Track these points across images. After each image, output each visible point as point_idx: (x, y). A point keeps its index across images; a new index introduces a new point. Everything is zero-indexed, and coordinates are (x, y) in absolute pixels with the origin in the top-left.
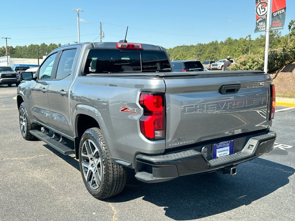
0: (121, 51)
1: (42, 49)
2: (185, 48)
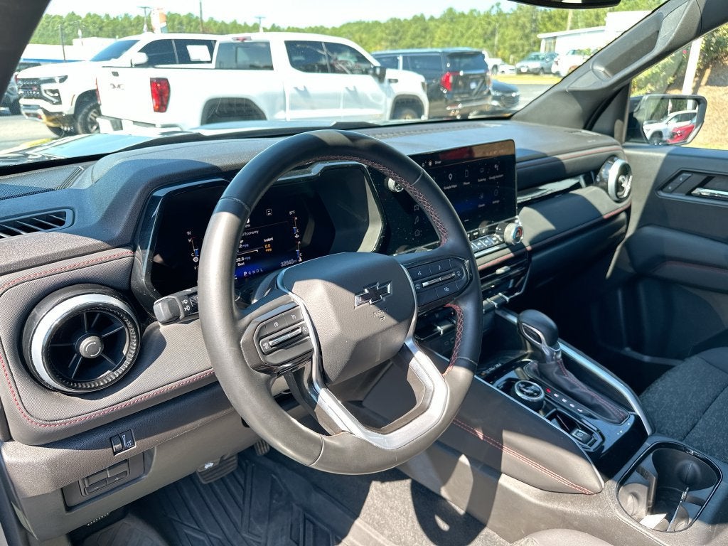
1: (70, 25)
2: (362, 26)
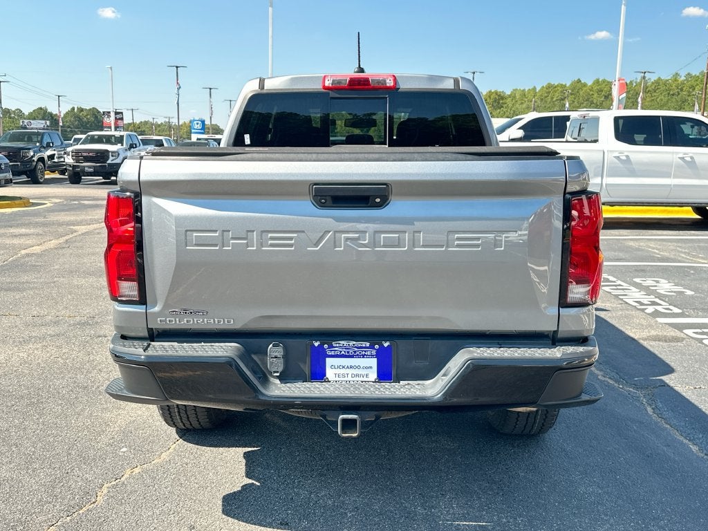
0: (332, 94)
1: (571, 94)
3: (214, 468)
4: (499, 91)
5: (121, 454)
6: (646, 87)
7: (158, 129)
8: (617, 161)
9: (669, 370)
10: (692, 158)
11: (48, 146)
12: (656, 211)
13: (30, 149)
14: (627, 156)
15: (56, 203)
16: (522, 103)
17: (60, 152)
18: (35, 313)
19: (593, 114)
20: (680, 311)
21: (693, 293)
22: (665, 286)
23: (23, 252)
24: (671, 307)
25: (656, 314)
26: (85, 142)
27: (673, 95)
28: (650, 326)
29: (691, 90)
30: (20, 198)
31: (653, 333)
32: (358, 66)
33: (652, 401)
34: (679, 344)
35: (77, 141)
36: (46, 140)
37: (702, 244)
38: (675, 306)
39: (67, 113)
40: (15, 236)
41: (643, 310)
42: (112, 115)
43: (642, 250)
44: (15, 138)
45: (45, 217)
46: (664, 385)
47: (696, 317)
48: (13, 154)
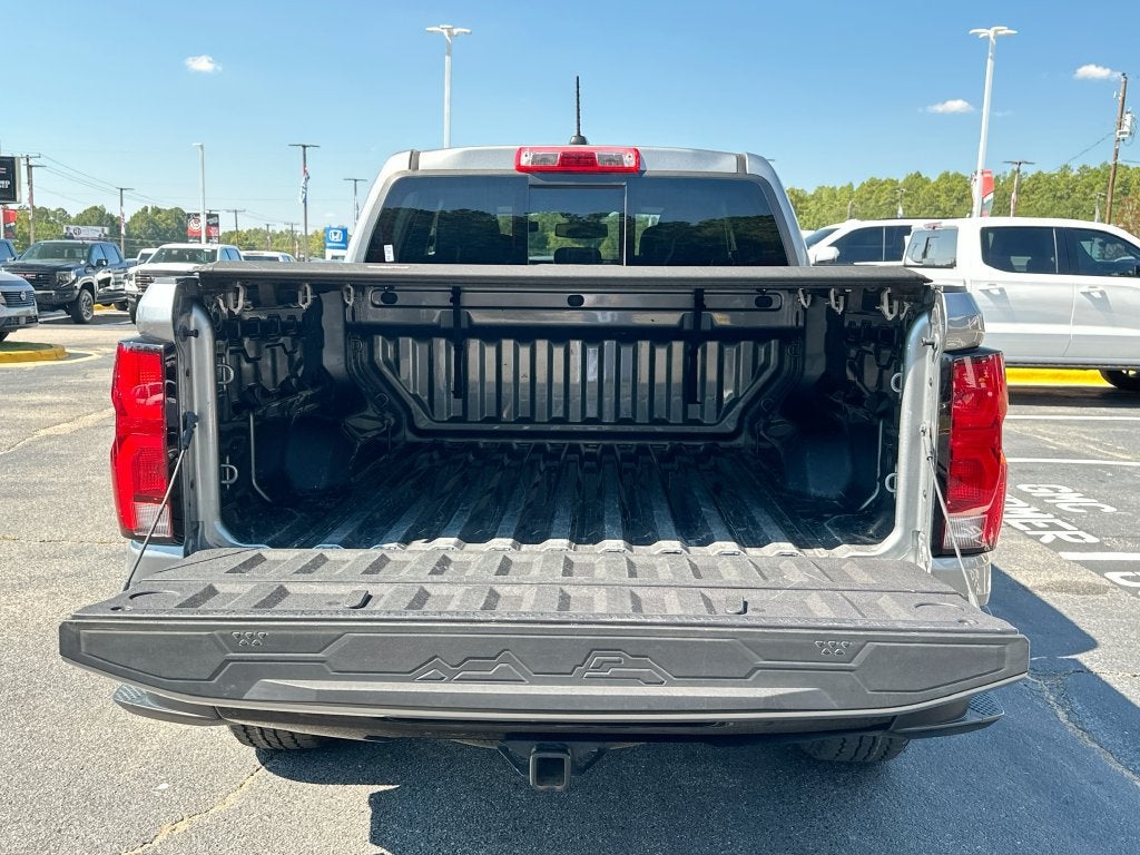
3: (317, 824)
4: (797, 188)
5: (158, 795)
6: (1020, 186)
7: (276, 241)
8: (985, 297)
9: (1089, 644)
10: (1102, 293)
11: (100, 265)
12: (1043, 376)
13: (70, 269)
14: (1001, 290)
15: (106, 354)
16: (831, 208)
17: (117, 276)
18: (45, 536)
19: (946, 223)
20: (1095, 540)
21: (1114, 510)
22: (1068, 498)
23: (42, 433)
24: (1081, 533)
25: (1059, 545)
26: (157, 259)
27: (1061, 198)
28: (1052, 565)
29: (1088, 191)
30: (50, 346)
31: (1057, 577)
32: (576, 134)
33: (1064, 698)
34: (1101, 597)
35: (145, 257)
36: (97, 255)
37: (1119, 430)
38: (1087, 532)
39: (136, 216)
40: (34, 405)
41: (1037, 538)
42: (203, 218)
43: (1028, 438)
44: (47, 252)
45: (85, 376)
46: (1082, 670)
47: (1123, 551)
48: (43, 278)
